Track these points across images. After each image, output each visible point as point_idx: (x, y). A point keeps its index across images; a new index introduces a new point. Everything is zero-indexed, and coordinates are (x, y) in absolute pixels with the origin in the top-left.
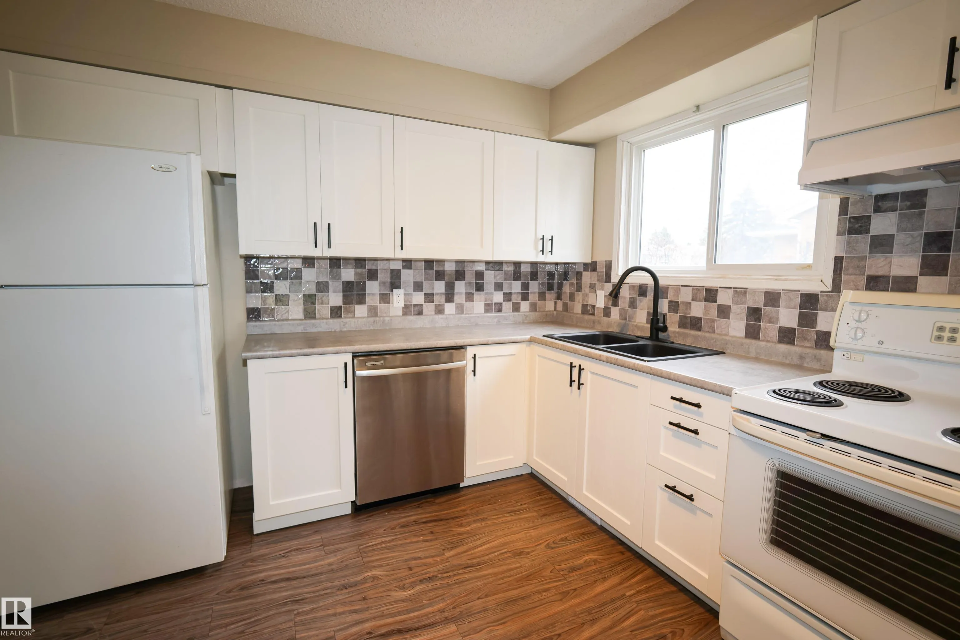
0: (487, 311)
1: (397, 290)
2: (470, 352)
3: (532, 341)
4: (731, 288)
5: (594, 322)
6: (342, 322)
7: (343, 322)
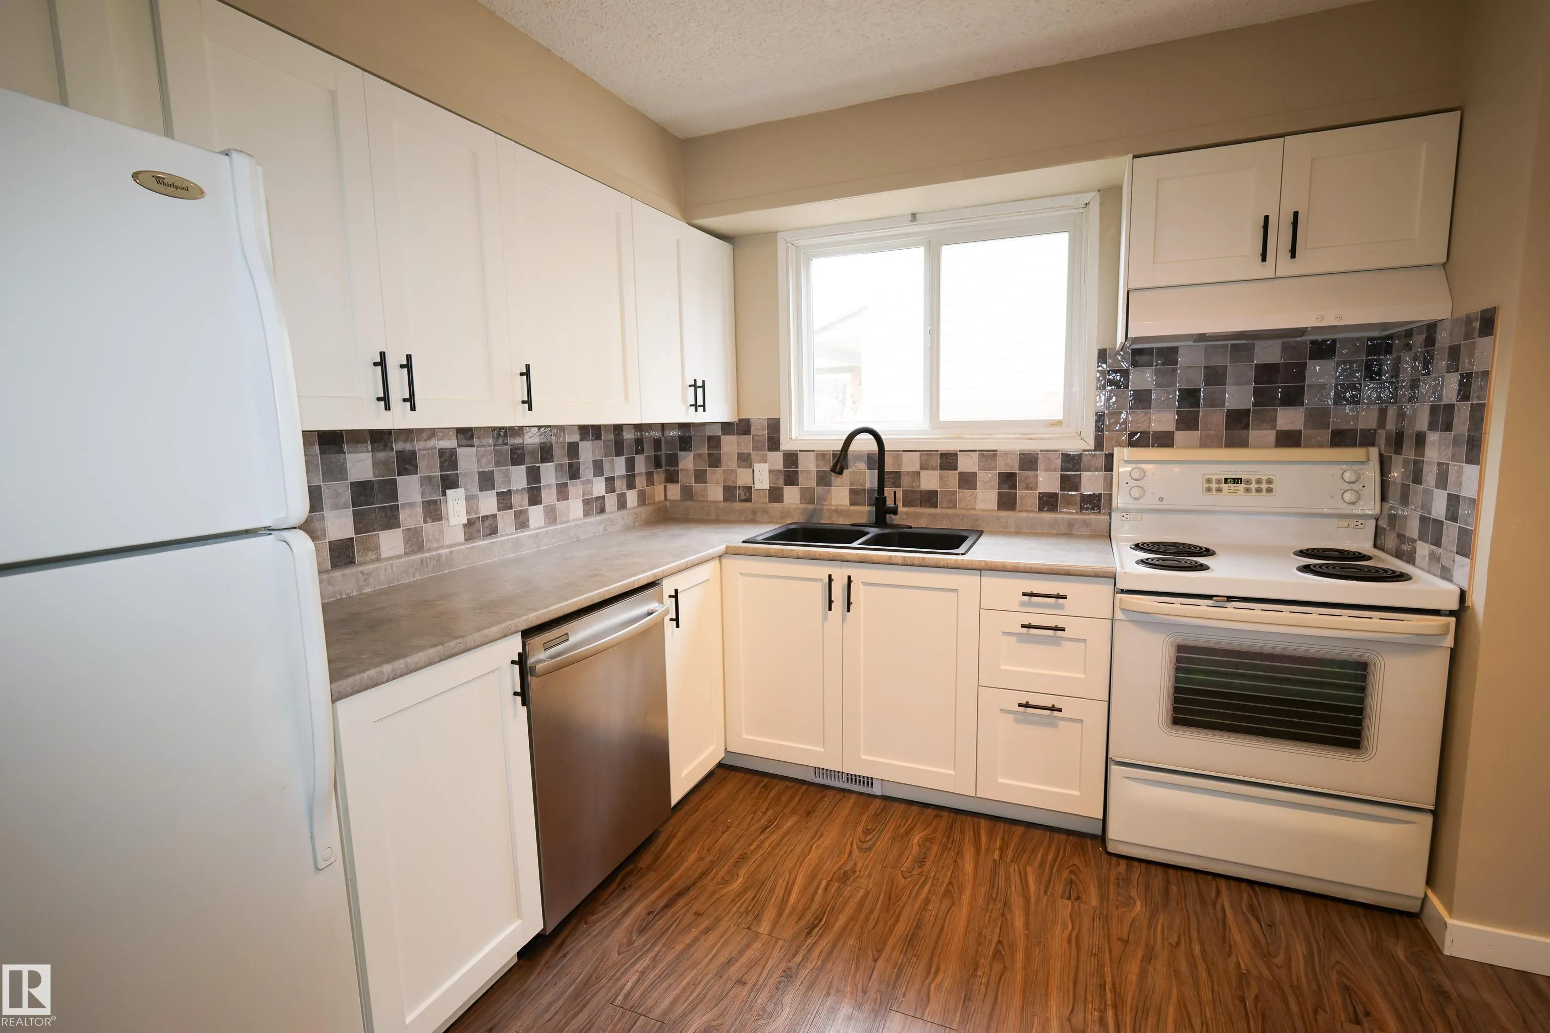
0: (587, 514)
1: (454, 490)
2: (668, 587)
3: (731, 552)
4: (976, 451)
5: (754, 512)
6: (361, 575)
7: (363, 574)
